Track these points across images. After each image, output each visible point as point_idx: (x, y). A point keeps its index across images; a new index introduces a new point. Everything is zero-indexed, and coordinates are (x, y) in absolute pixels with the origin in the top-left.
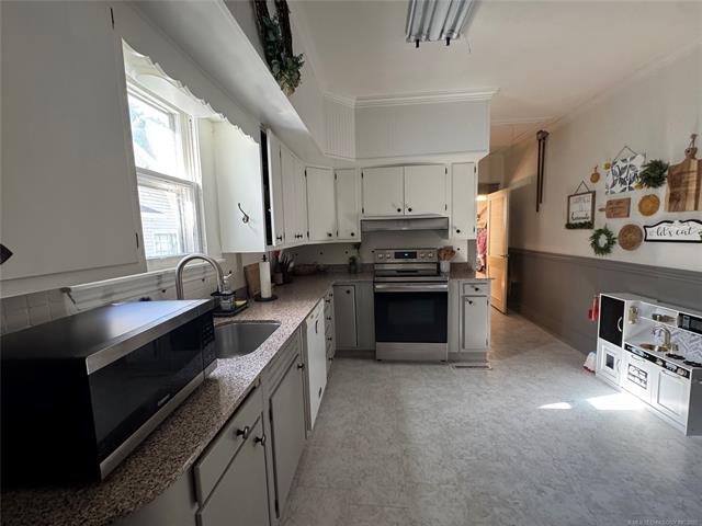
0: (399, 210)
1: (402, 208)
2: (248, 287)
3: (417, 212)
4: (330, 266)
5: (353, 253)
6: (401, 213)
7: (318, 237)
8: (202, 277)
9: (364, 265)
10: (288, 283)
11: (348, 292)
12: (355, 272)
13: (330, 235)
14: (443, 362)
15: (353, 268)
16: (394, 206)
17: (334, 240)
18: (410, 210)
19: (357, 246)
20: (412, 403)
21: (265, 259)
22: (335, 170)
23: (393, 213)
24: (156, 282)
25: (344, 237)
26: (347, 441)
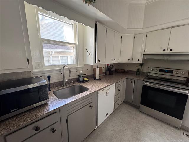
0: (164, 50)
1: (166, 49)
2: (94, 75)
3: (175, 51)
4: (130, 71)
5: (139, 67)
6: (165, 52)
7: (124, 60)
8: (76, 70)
9: (144, 73)
10: (111, 75)
11: (131, 82)
12: (139, 75)
13: (129, 60)
14: (177, 128)
15: (138, 73)
16: (161, 48)
17: (131, 62)
18: (171, 50)
19: (141, 65)
20: (146, 139)
21: (98, 67)
22: (134, 35)
23: (161, 51)
24: (59, 71)
25: (135, 61)
26: (109, 138)
